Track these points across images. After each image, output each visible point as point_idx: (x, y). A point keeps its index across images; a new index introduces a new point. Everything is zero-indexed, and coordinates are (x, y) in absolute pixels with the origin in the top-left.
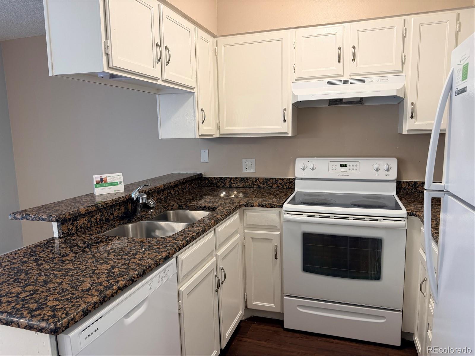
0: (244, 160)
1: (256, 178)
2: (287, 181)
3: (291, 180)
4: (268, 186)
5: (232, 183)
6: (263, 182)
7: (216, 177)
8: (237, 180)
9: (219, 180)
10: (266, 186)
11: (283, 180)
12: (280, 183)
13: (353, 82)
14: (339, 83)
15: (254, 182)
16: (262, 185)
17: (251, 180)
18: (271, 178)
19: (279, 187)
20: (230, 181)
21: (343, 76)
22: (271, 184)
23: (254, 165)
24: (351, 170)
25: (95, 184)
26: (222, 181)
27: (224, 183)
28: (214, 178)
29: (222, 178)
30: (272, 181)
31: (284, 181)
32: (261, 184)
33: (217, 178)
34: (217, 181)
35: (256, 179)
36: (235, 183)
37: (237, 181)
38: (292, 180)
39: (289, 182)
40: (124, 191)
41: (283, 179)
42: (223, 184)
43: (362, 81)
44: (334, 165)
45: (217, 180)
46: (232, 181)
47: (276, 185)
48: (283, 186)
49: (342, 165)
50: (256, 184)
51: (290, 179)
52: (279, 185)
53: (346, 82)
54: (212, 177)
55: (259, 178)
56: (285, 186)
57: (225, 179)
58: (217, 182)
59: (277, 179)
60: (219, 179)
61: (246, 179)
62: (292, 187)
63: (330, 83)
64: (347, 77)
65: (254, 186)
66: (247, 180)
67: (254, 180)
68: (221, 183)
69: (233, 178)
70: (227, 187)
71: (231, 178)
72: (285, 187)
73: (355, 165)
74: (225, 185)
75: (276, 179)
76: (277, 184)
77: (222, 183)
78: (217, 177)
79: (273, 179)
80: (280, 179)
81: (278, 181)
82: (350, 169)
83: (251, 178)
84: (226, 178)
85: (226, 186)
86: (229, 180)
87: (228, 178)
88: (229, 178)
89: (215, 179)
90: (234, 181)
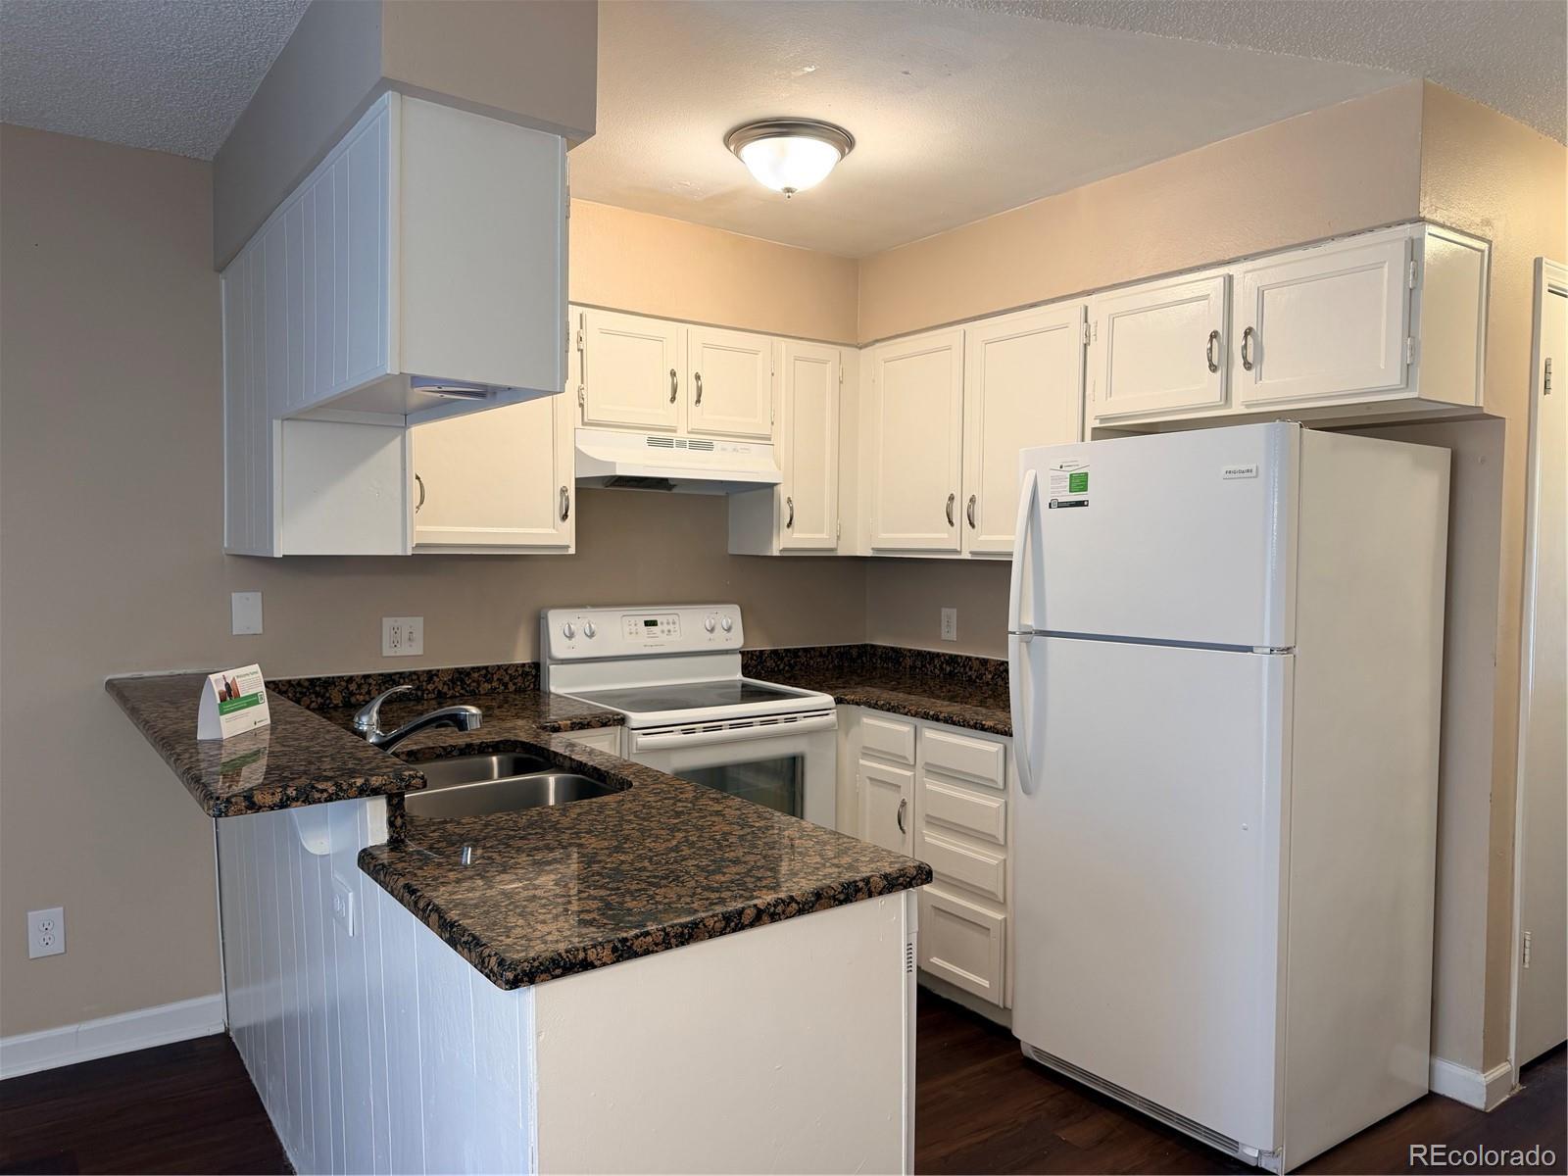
0: (388, 623)
1: (430, 671)
2: (516, 670)
3: (527, 669)
4: (467, 691)
5: (352, 694)
6: (452, 680)
7: (294, 680)
8: (371, 681)
9: (308, 689)
10: (461, 691)
11: (506, 670)
12: (498, 679)
13: (695, 445)
14: (668, 443)
15: (424, 683)
16: (449, 689)
17: (414, 677)
18: (473, 668)
19: (495, 689)
20: (347, 688)
21: (675, 431)
22: (475, 684)
23: (419, 635)
24: (666, 632)
25: (219, 702)
26: (317, 689)
27: (322, 697)
28: (289, 682)
29: (319, 679)
30: (476, 675)
31: (509, 672)
32: (446, 687)
33: (299, 683)
34: (301, 693)
35: (431, 675)
36: (364, 691)
37: (370, 684)
38: (530, 667)
39: (522, 675)
40: (269, 722)
41: (507, 668)
42: (320, 700)
43: (708, 446)
44: (633, 622)
45: (299, 689)
46: (353, 687)
47: (487, 686)
48: (506, 686)
49: (648, 623)
50: (430, 687)
51: (524, 665)
52: (495, 684)
53: (681, 444)
54: (280, 681)
55: (438, 671)
56: (510, 685)
57: (329, 683)
58: (298, 695)
59: (489, 669)
60: (306, 684)
61: (400, 678)
62: (529, 686)
63: (652, 442)
64: (682, 434)
65: (423, 694)
66: (404, 678)
67: (424, 678)
68: (313, 696)
69: (357, 676)
70: (336, 707)
71: (351, 679)
72: (512, 688)
73: (671, 621)
74: (328, 701)
75: (486, 668)
76: (489, 681)
77: (316, 697)
78: (300, 680)
79: (478, 669)
80: (499, 667)
81: (493, 674)
82: (663, 632)
83: (415, 673)
84: (333, 678)
85: (330, 704)
86: (344, 684)
87: (339, 677)
88: (342, 677)
89: (292, 685)
90: (359, 686)
